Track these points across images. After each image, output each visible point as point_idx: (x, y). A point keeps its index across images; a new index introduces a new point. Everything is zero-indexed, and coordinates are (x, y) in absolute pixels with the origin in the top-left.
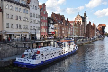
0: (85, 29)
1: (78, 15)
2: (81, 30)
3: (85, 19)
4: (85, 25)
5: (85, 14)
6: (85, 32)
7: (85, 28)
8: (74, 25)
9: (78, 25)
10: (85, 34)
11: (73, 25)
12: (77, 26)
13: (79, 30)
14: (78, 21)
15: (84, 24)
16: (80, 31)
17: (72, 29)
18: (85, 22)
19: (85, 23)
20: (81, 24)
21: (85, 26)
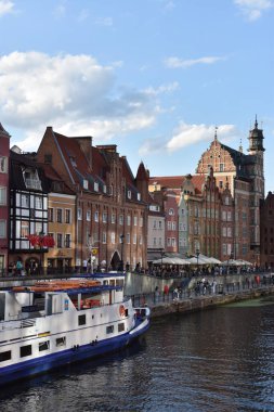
0: (252, 222)
1: (215, 143)
2: (232, 224)
3: (253, 164)
4: (252, 198)
5: (258, 136)
6: (252, 238)
7: (252, 213)
8: (186, 197)
9: (211, 198)
10: (252, 247)
11: (182, 198)
12: (203, 203)
13: (220, 223)
14: (212, 179)
15: (247, 193)
16: (227, 232)
17: (177, 218)
18: (251, 181)
19: (252, 189)
20: (228, 190)
21: (257, 201)
